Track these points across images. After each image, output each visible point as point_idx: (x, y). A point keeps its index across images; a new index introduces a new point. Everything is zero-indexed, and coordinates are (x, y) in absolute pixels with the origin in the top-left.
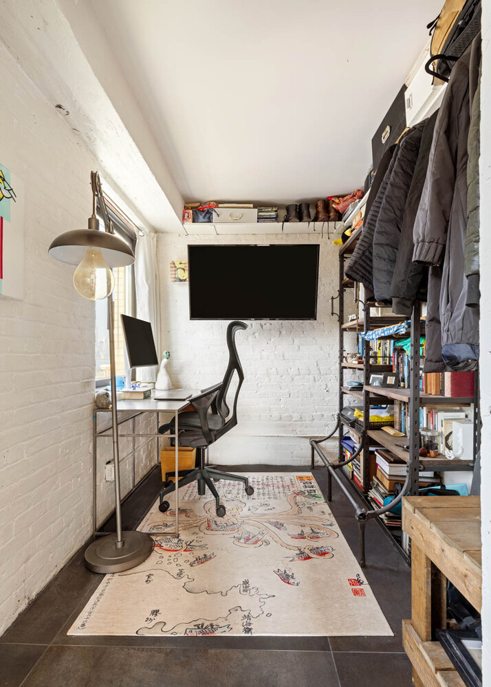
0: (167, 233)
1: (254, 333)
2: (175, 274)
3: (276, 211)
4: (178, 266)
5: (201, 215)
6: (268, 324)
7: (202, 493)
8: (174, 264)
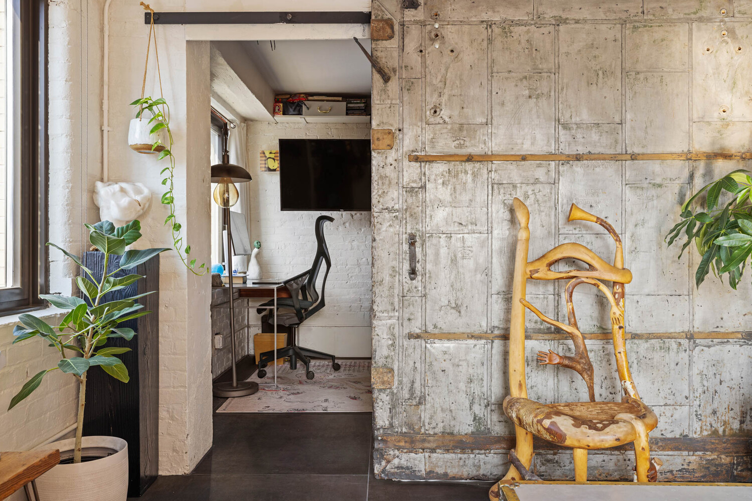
0: (257, 121)
1: (344, 223)
2: (266, 164)
3: (364, 103)
4: (268, 155)
5: (292, 108)
6: (358, 214)
7: (294, 368)
8: (264, 153)
